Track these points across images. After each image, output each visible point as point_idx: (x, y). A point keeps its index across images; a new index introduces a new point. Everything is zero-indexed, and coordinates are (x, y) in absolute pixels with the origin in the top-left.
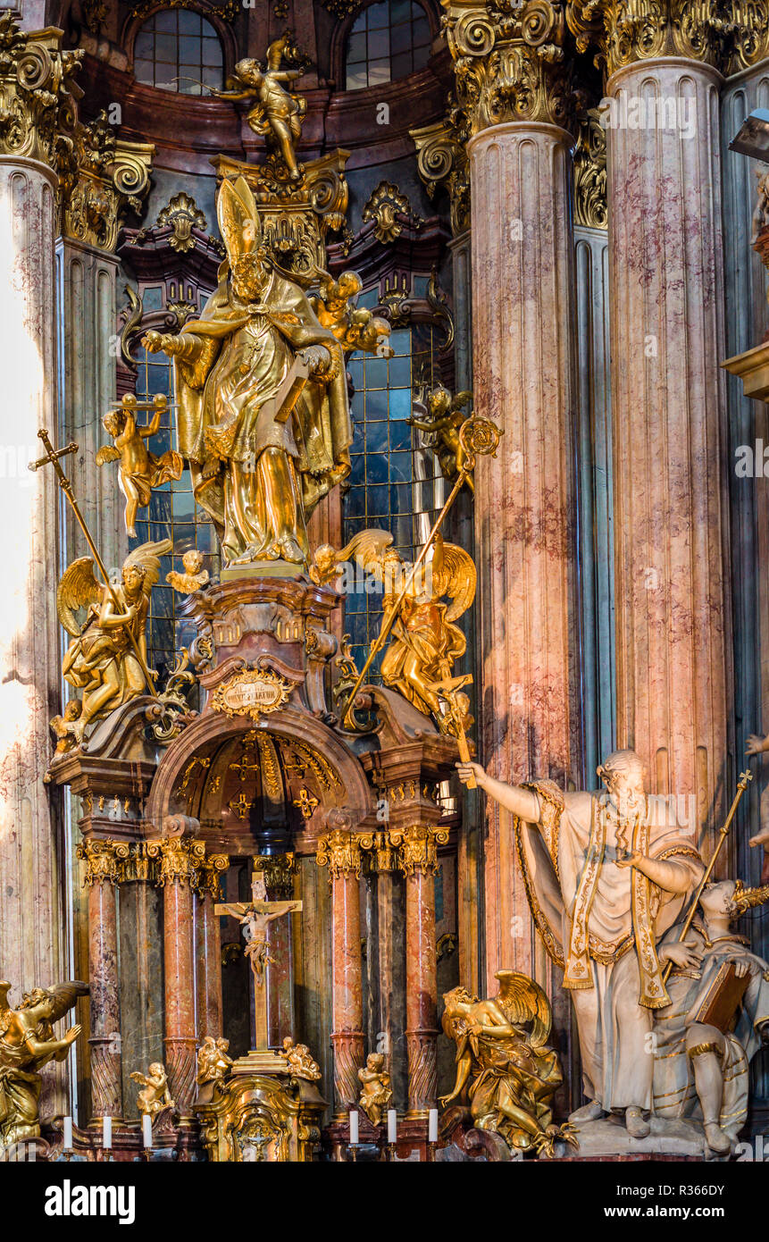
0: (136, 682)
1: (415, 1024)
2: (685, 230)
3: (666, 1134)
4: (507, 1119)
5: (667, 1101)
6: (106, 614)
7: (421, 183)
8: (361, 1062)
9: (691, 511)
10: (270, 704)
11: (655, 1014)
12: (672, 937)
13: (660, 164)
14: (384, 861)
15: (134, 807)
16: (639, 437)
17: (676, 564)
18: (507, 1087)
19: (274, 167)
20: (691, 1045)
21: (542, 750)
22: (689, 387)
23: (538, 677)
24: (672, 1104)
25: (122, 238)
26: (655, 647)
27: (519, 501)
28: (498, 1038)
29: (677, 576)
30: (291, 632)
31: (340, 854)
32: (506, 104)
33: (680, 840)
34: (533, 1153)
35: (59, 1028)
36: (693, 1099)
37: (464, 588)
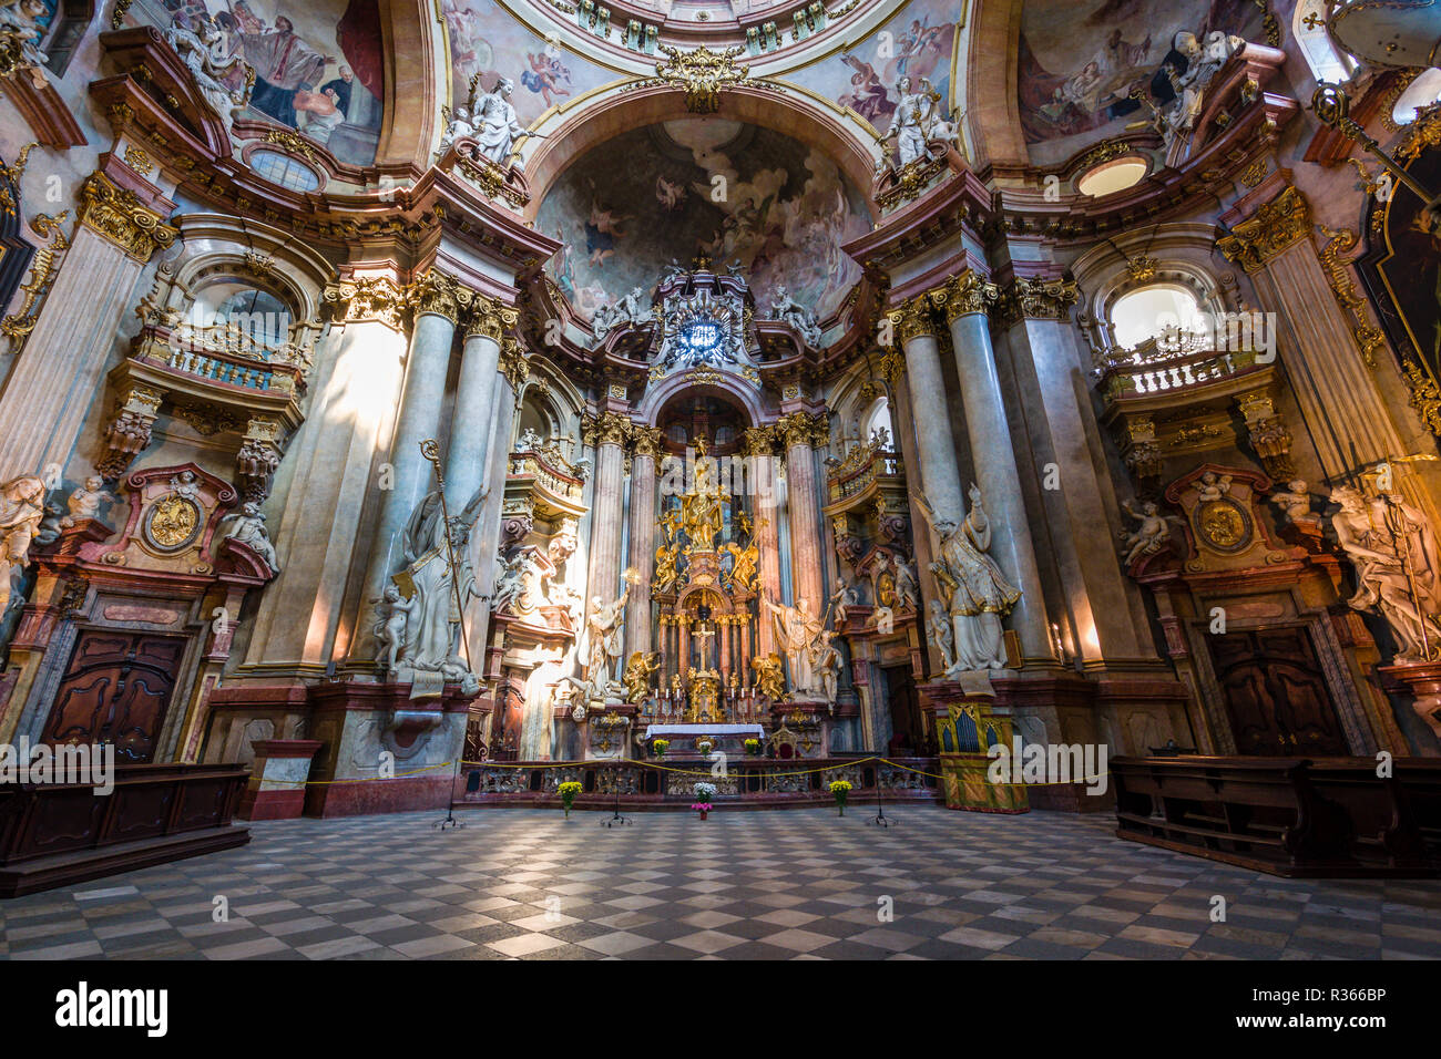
2: (808, 479)
5: (816, 687)
6: (668, 560)
8: (730, 675)
10: (708, 583)
11: (812, 664)
12: (815, 644)
13: (801, 465)
14: (735, 622)
15: (672, 607)
16: (799, 524)
18: (772, 683)
20: (823, 673)
21: (774, 593)
22: (810, 514)
23: (772, 578)
24: (817, 689)
26: (805, 572)
27: (767, 537)
28: (768, 669)
29: (810, 557)
30: (712, 565)
31: (725, 621)
32: (762, 450)
33: (815, 619)
34: (780, 700)
35: (652, 663)
36: (823, 687)
37: (755, 556)
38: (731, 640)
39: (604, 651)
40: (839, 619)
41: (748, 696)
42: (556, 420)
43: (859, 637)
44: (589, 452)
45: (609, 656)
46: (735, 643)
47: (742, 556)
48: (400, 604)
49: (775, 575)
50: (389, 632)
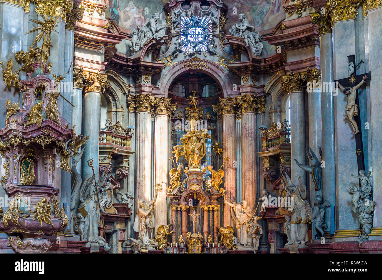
0: (179, 184)
1: (215, 231)
2: (252, 133)
3: (249, 248)
4: (228, 244)
5: (249, 243)
6: (176, 176)
7: (213, 112)
8: (208, 236)
9: (252, 169)
10: (198, 189)
11: (248, 232)
12: (250, 222)
13: (249, 125)
14: (211, 209)
15: (178, 201)
16: (246, 158)
17: (250, 175)
18: (228, 240)
19: (193, 108)
20: (253, 237)
21: (232, 195)
22: (252, 153)
23: (231, 186)
24: (250, 244)
25: (172, 117)
26: (248, 185)
27: (229, 163)
28: (227, 234)
29: (250, 177)
30: (199, 178)
31: (206, 208)
32: (228, 112)
33: (250, 210)
34: (232, 249)
35: (169, 230)
36: (252, 243)
37: (222, 175)
38: (209, 218)
39: (146, 225)
40: (262, 211)
41: (216, 246)
42: (114, 99)
43: (271, 220)
44: (132, 116)
45: (148, 228)
46: (211, 220)
47: (215, 174)
48: (82, 220)
49: (233, 184)
50: (80, 230)
